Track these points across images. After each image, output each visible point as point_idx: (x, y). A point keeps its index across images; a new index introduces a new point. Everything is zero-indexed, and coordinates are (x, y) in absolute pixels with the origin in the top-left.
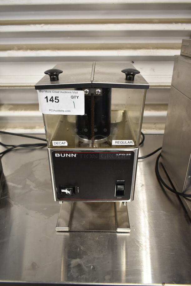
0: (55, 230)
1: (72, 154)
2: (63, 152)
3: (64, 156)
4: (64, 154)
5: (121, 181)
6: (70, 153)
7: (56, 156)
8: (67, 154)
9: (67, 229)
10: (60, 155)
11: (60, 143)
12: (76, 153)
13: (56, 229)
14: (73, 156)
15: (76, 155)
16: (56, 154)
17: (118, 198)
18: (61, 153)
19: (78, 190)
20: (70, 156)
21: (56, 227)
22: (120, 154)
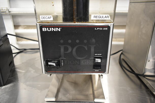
0: (45, 101)
1: (57, 29)
2: (49, 27)
3: (50, 30)
4: (50, 29)
5: (98, 55)
6: (55, 27)
7: (43, 30)
8: (52, 29)
9: (54, 100)
10: (47, 29)
11: (47, 18)
12: (60, 28)
13: (45, 99)
14: (58, 30)
15: (60, 29)
16: (43, 28)
17: (95, 71)
18: (48, 27)
19: (62, 63)
20: (55, 30)
21: (45, 98)
22: (98, 29)
